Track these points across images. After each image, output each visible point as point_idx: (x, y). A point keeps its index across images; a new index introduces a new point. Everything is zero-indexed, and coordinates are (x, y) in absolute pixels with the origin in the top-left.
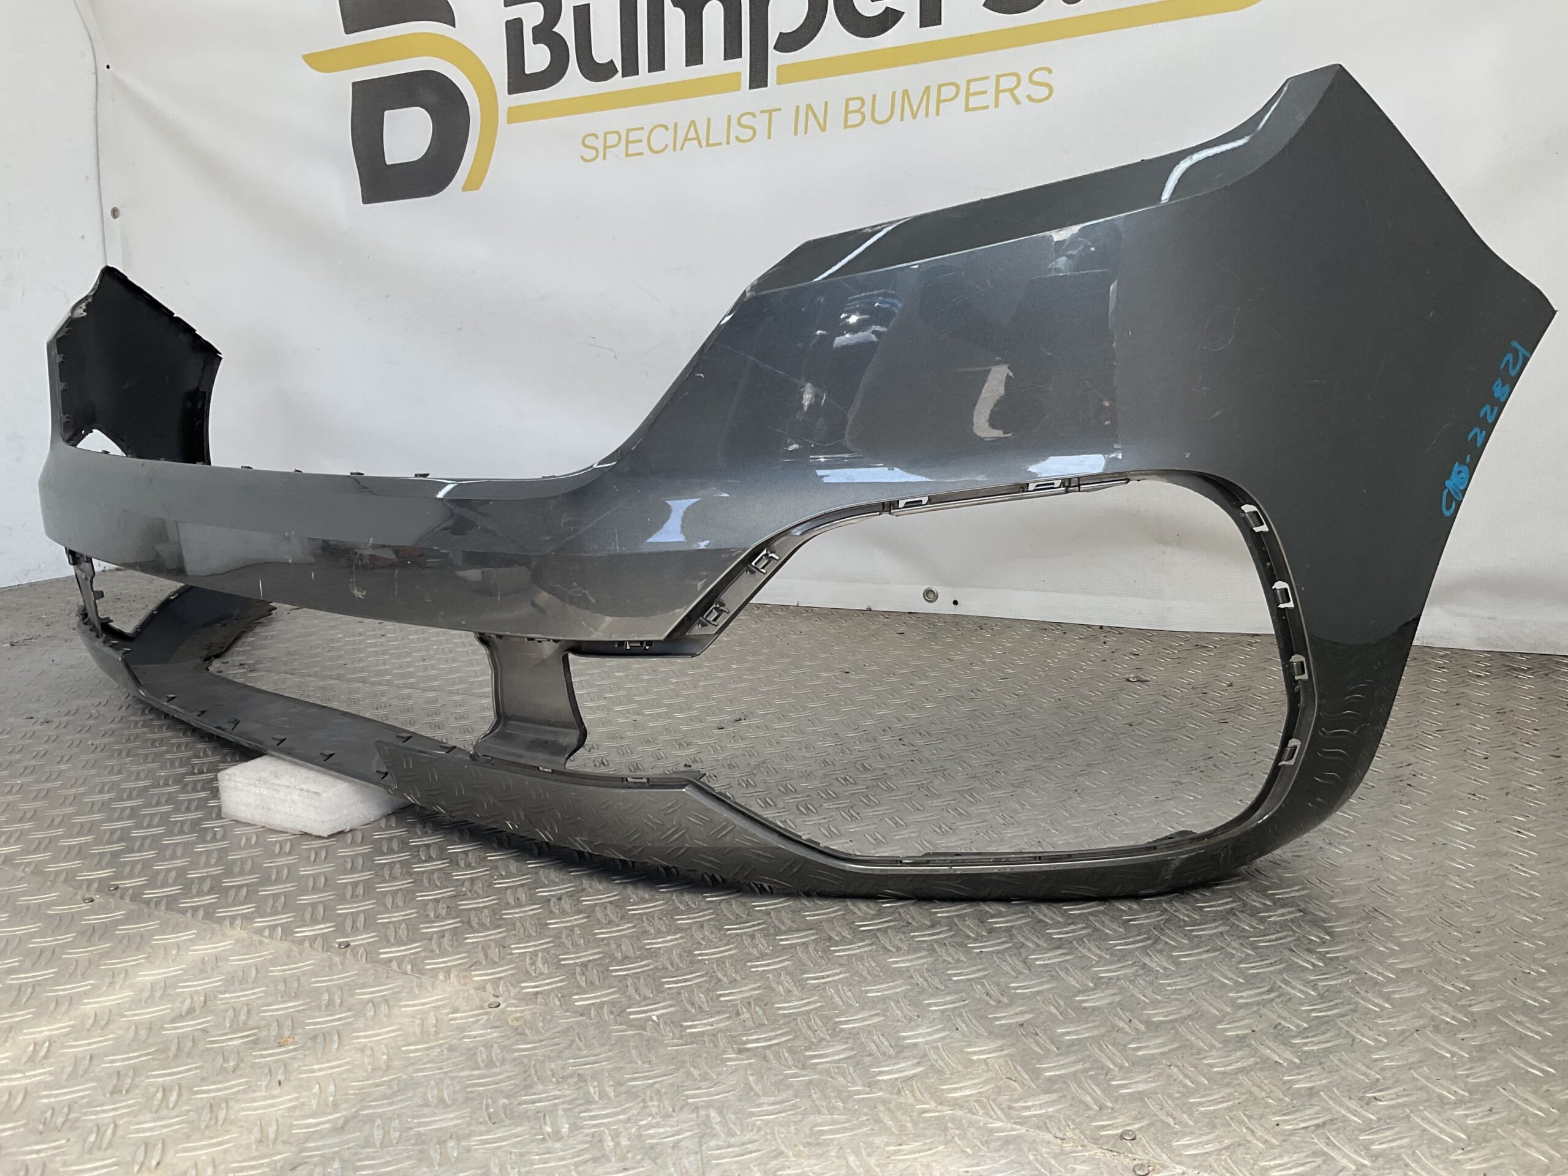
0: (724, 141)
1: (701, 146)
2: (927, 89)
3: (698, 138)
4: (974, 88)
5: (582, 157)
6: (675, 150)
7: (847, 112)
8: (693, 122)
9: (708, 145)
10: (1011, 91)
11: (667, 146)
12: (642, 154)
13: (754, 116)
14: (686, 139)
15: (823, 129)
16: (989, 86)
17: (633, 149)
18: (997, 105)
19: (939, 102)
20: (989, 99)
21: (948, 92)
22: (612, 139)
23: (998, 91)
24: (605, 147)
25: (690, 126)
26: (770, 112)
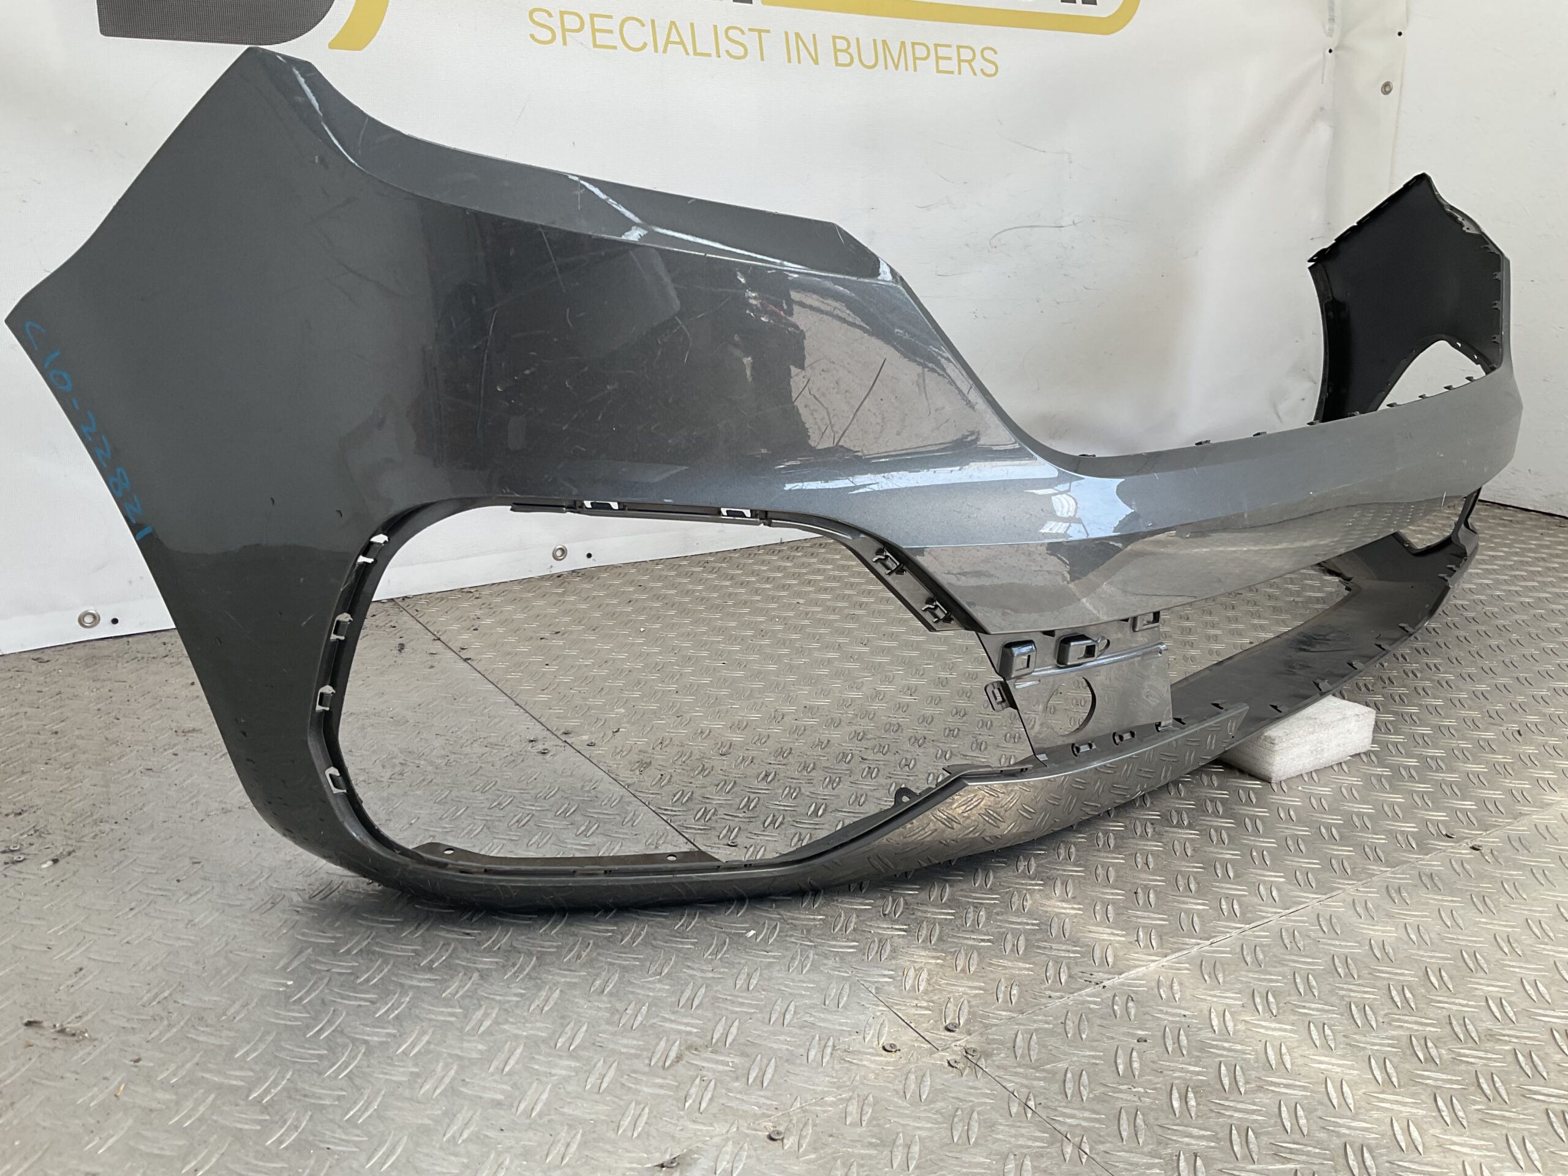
0: (714, 53)
1: (687, 54)
2: (903, 43)
3: (682, 43)
4: (942, 52)
5: (532, 36)
6: (656, 50)
7: (836, 50)
8: (673, 23)
9: (696, 53)
10: (969, 62)
11: (645, 45)
12: (615, 48)
13: (743, 33)
14: (668, 42)
15: (816, 62)
16: (952, 52)
17: (601, 38)
18: (960, 73)
19: (915, 59)
20: (953, 65)
21: (921, 52)
22: (572, 22)
23: (960, 61)
24: (564, 31)
25: (670, 29)
26: (760, 31)
